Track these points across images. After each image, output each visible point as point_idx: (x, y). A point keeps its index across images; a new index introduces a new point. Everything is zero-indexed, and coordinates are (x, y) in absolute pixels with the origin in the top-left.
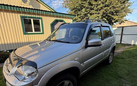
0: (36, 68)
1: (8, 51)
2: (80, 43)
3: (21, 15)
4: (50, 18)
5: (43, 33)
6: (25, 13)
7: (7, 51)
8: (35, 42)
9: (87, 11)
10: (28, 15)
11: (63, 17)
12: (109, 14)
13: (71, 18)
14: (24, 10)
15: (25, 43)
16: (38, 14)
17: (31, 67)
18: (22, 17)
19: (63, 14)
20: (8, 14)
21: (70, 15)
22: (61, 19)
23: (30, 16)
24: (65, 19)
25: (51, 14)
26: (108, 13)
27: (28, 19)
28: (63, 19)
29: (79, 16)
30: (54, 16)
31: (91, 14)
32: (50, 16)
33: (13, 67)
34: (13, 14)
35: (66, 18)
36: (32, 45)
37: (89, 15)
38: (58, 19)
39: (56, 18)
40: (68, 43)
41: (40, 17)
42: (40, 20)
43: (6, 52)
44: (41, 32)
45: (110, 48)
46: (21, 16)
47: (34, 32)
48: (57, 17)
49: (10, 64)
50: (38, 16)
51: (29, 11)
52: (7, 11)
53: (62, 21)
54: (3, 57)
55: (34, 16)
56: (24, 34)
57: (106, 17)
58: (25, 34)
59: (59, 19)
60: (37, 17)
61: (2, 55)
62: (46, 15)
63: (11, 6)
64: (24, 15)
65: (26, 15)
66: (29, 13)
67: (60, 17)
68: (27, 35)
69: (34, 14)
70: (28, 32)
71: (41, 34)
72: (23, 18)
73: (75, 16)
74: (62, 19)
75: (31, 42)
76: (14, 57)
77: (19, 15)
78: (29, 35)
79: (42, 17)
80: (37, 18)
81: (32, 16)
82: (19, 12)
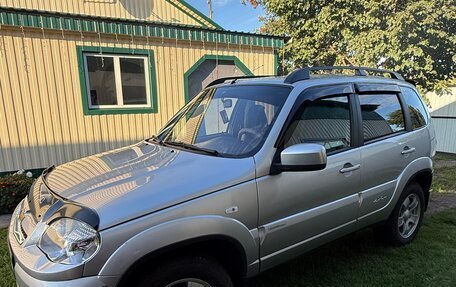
0: (96, 228)
1: (29, 174)
2: (252, 156)
3: (80, 43)
4: (185, 50)
5: (154, 110)
6: (92, 36)
7: (26, 171)
8: (123, 144)
9: (338, 19)
10: (104, 45)
11: (234, 47)
12: (432, 31)
13: (268, 49)
14: (91, 27)
15: (87, 144)
16: (138, 39)
17: (84, 224)
18: (81, 52)
19: (235, 33)
20: (36, 41)
21: (265, 37)
22: (226, 53)
23: (111, 45)
24: (241, 53)
25: (186, 35)
26: (427, 25)
27: (102, 56)
28: (236, 54)
29: (308, 39)
30: (197, 44)
31: (356, 30)
32: (184, 43)
33: (37, 222)
34: (54, 42)
35: (245, 48)
36: (111, 155)
37: (346, 33)
38: (215, 53)
39: (209, 52)
40: (215, 154)
41: (147, 47)
42: (146, 59)
43: (24, 176)
44: (149, 105)
45: (399, 179)
46: (78, 48)
47: (120, 104)
48: (210, 45)
49: (30, 215)
50: (140, 47)
51: (107, 29)
52: (33, 32)
53: (230, 62)
54: (10, 194)
55: (126, 46)
56: (85, 114)
57: (423, 43)
58: (88, 111)
59: (220, 53)
60: (136, 50)
61: (8, 186)
62: (170, 42)
63: (47, 14)
64: (88, 44)
65: (95, 44)
66: (108, 37)
67: (222, 46)
68: (95, 117)
69: (124, 38)
70: (101, 107)
71: (148, 111)
72: (85, 55)
73: (286, 40)
74: (231, 54)
75: (109, 143)
76: (43, 193)
77: (72, 44)
78: (103, 117)
79: (153, 48)
80: (135, 55)
81: (119, 46)
82: (73, 35)
